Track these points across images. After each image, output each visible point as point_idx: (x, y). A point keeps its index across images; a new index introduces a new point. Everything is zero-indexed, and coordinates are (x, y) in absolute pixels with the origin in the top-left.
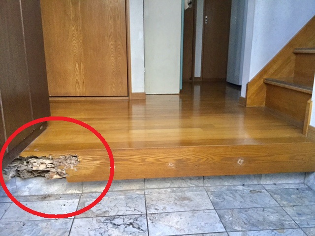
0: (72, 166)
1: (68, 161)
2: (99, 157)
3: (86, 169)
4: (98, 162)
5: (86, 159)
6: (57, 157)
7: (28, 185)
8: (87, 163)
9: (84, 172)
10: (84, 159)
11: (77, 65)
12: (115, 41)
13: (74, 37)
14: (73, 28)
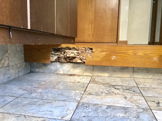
0: (89, 55)
1: (87, 51)
2: (105, 50)
3: (97, 57)
4: (105, 53)
5: (97, 51)
6: (81, 49)
7: (63, 67)
8: (98, 53)
9: (96, 59)
10: (96, 51)
11: (90, 25)
12: (112, 12)
13: (90, 10)
14: (90, 6)
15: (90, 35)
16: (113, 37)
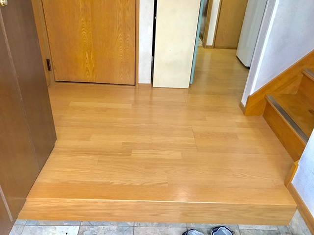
11: (87, 54)
12: (124, 34)
13: (83, 27)
14: (82, 19)
15: (88, 71)
16: (128, 75)
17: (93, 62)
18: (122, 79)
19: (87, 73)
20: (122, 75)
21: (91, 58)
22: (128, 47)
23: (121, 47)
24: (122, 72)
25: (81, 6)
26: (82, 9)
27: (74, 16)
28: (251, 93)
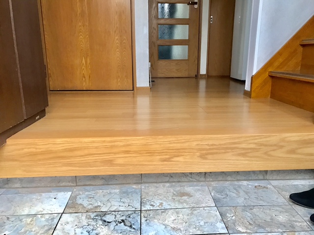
11: (83, 60)
12: (121, 36)
13: (80, 32)
14: (80, 24)
16: (125, 79)
17: (90, 67)
18: (119, 84)
19: (84, 79)
20: (119, 80)
21: (88, 63)
22: (124, 50)
23: (117, 50)
24: (119, 76)
25: (79, 11)
26: (79, 14)
27: (72, 21)
28: (254, 72)
